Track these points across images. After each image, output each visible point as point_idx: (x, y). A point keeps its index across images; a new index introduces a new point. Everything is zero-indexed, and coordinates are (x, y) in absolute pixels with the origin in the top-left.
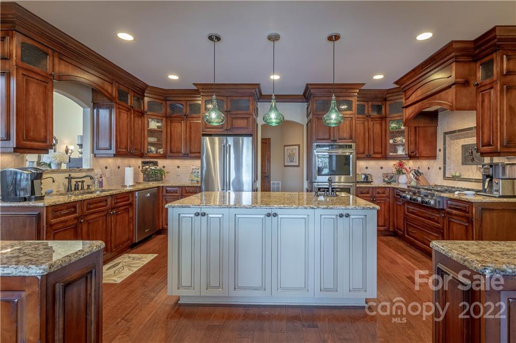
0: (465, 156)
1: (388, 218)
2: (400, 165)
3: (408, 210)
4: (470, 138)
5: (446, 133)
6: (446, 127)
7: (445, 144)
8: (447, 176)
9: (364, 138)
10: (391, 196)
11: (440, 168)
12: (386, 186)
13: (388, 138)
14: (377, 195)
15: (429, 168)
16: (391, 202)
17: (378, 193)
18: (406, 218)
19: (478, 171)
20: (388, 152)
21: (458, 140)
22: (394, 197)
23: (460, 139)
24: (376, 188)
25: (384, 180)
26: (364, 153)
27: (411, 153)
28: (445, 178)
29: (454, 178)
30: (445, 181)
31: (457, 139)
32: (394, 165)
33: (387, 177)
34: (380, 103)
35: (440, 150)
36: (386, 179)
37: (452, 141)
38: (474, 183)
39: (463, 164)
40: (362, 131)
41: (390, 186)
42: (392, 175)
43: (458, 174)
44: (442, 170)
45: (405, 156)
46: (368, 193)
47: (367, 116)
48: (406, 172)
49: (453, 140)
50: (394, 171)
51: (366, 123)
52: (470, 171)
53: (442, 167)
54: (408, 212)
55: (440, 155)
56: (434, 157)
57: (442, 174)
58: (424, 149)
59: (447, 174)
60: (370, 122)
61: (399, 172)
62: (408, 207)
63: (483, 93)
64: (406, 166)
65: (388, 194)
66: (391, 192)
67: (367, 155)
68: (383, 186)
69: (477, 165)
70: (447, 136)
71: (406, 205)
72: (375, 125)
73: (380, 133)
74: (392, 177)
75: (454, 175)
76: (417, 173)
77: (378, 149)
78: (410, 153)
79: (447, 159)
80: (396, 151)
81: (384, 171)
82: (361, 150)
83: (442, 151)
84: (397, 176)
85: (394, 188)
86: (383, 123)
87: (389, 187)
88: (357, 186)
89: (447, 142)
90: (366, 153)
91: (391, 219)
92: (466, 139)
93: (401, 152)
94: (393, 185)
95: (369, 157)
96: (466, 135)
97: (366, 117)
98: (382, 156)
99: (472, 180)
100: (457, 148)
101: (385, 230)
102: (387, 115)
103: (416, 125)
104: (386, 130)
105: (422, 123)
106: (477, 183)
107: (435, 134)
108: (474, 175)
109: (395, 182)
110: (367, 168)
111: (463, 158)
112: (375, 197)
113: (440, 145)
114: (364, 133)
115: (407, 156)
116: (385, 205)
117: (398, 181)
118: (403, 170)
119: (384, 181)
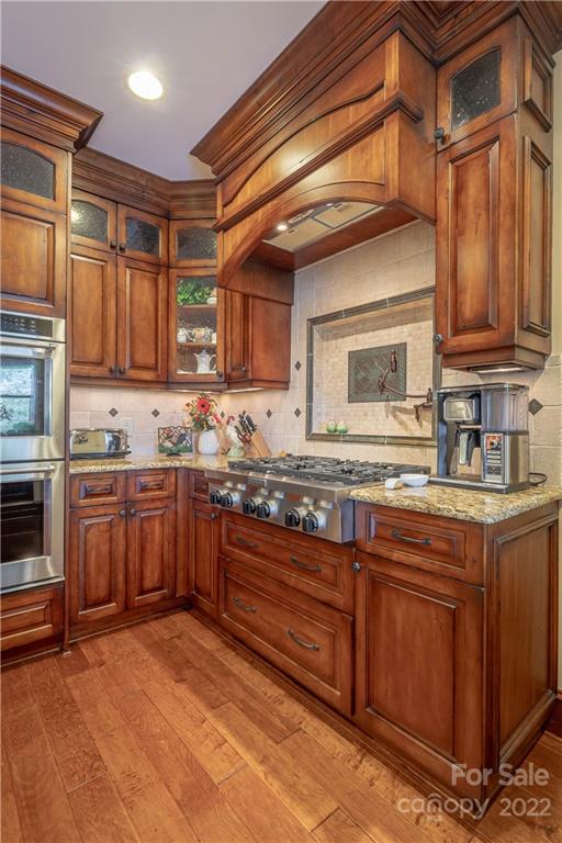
0: (356, 380)
1: (172, 560)
2: (203, 406)
3: (228, 536)
4: (370, 334)
5: (314, 321)
6: (315, 304)
7: (310, 348)
8: (315, 431)
9: (104, 317)
10: (180, 495)
11: (298, 413)
12: (168, 464)
13: (172, 325)
14: (141, 496)
15: (269, 414)
16: (180, 510)
17: (144, 489)
18: (223, 562)
19: (391, 417)
20: (172, 366)
21: (339, 341)
22: (189, 497)
23: (343, 337)
24: (137, 473)
25: (161, 445)
26: (100, 363)
27: (233, 369)
28: (311, 437)
29: (333, 436)
30: (311, 444)
31: (336, 337)
32: (188, 405)
33: (169, 437)
34: (151, 220)
35: (298, 366)
36: (168, 444)
37: (325, 344)
38: (387, 447)
39: (351, 400)
40: (97, 293)
41: (178, 464)
42: (183, 431)
43: (341, 427)
44: (303, 415)
45: (216, 379)
46: (111, 493)
47: (112, 247)
48: (217, 425)
49: (328, 340)
50: (188, 420)
51: (110, 269)
52: (370, 418)
53: (303, 409)
54: (231, 543)
55: (298, 378)
56: (283, 384)
57: (304, 427)
58: (263, 362)
59: (314, 426)
60: (121, 268)
61: (201, 424)
62: (232, 525)
63: (458, 163)
64: (216, 410)
65: (173, 488)
66: (180, 482)
67: (111, 371)
68: (160, 465)
69: (388, 400)
70: (315, 327)
71: (224, 522)
72: (137, 281)
73: (151, 308)
74: (182, 438)
75: (332, 428)
76: (247, 427)
77: (145, 355)
78: (229, 371)
79: (314, 389)
80: (194, 365)
81: (161, 422)
82: (93, 352)
83: (304, 368)
84: (194, 435)
85: (188, 470)
86: (160, 281)
87: (176, 469)
88: (72, 471)
89: (315, 343)
90: (110, 363)
91: (180, 563)
92: (360, 337)
93: (204, 367)
94: (185, 461)
95: (118, 378)
96: (360, 327)
97: (109, 249)
98: (158, 376)
99: (382, 440)
100: (336, 360)
101: (164, 598)
102: (173, 260)
103: (248, 290)
104: (168, 303)
105: (261, 286)
106: (394, 448)
107: (286, 325)
108: (381, 427)
109: (191, 451)
110: (113, 412)
111: (352, 384)
112: (134, 502)
113: (298, 352)
114: (104, 299)
115: (223, 379)
116: (162, 524)
117: (197, 450)
118: (210, 418)
119: (162, 449)
